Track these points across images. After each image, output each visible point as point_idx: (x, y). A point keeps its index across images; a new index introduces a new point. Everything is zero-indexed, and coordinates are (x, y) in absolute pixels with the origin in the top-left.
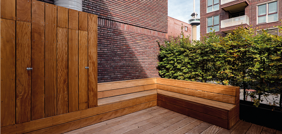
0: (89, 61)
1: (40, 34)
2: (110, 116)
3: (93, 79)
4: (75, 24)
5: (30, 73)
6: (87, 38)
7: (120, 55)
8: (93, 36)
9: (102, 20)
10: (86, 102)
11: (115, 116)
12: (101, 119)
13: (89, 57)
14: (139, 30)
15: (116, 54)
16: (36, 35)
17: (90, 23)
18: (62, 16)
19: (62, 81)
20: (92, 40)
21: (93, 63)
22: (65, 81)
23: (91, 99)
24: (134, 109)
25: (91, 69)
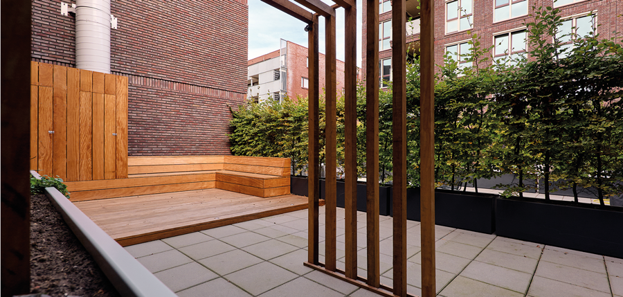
0: (118, 127)
1: (62, 98)
2: (144, 191)
3: (122, 147)
4: (100, 88)
5: (52, 136)
6: (114, 102)
7: (166, 123)
8: (123, 100)
9: (139, 78)
10: (113, 172)
11: (151, 192)
12: (132, 193)
13: (117, 123)
14: (197, 90)
15: (160, 122)
16: (58, 99)
17: (118, 86)
18: (86, 80)
19: (86, 147)
20: (121, 104)
21: (123, 130)
22: (88, 148)
23: (120, 169)
24: (179, 188)
25: (119, 137)
